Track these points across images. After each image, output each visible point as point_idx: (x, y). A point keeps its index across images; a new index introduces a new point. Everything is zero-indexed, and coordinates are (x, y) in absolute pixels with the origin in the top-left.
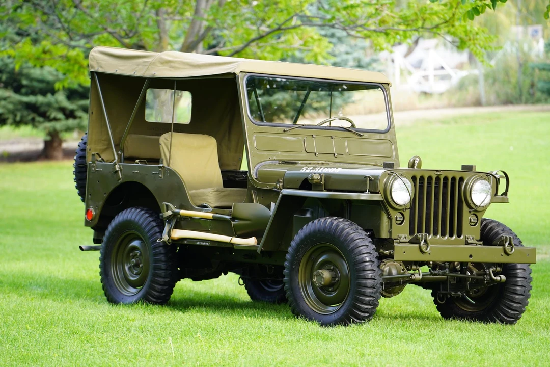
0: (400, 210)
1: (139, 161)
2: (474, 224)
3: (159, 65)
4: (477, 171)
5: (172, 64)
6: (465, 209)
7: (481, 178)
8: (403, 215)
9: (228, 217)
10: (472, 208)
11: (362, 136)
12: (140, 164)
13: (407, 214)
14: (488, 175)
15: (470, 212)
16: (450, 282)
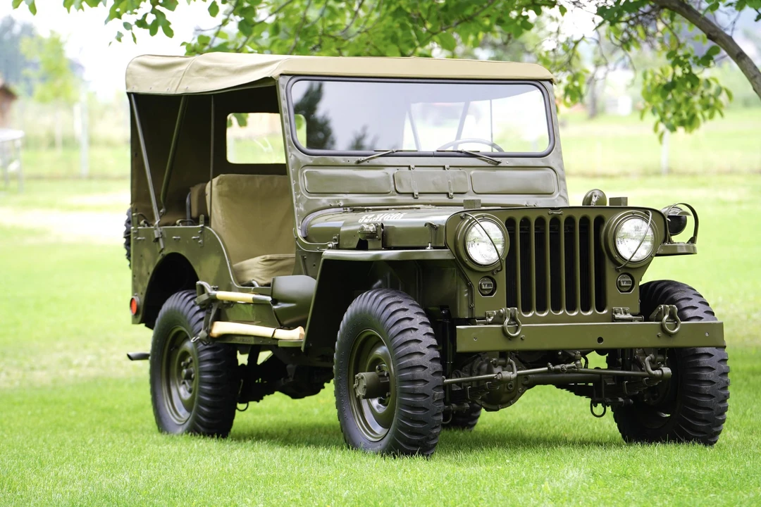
0: (487, 272)
1: (180, 222)
2: (627, 289)
3: (193, 74)
4: (629, 205)
5: (209, 72)
6: (609, 267)
7: (634, 216)
8: (492, 279)
9: (269, 299)
10: (620, 265)
11: (499, 162)
12: (181, 227)
13: (502, 278)
14: (646, 210)
15: (617, 270)
16: (605, 384)
